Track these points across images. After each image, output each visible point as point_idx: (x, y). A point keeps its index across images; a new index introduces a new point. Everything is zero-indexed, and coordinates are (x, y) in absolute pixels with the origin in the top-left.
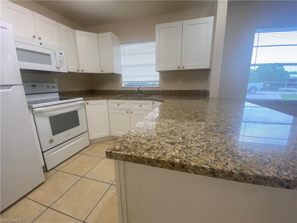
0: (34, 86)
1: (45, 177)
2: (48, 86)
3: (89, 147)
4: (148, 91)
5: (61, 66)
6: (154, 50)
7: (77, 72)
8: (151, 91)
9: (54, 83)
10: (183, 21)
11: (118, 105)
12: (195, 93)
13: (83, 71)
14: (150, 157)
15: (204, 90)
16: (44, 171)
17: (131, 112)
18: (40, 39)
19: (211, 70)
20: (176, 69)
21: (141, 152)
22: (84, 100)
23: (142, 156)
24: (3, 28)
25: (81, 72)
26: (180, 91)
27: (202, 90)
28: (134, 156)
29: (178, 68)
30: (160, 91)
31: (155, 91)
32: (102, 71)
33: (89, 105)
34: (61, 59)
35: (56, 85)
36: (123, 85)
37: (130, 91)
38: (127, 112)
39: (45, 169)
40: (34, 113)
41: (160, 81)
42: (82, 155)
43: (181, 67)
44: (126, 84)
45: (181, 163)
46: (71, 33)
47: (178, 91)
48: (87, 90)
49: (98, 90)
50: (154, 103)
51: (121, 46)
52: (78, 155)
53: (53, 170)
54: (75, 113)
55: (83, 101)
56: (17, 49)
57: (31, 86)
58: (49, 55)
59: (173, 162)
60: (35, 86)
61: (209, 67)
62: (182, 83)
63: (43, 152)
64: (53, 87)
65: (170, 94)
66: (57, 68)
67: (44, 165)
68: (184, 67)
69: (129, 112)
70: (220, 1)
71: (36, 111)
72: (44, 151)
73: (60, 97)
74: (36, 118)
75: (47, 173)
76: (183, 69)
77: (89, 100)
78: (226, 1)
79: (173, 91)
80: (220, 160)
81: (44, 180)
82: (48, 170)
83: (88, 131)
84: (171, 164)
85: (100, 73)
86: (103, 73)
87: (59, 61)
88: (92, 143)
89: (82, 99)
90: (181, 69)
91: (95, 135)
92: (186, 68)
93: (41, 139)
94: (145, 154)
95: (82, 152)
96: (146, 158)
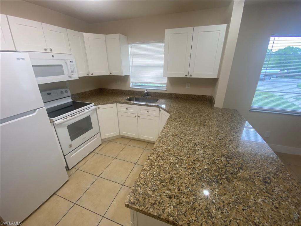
0: (49, 94)
1: (68, 175)
2: (62, 91)
3: (101, 145)
4: (155, 92)
5: (72, 74)
6: (163, 52)
7: (87, 75)
8: (158, 93)
9: (67, 88)
10: (194, 27)
11: (127, 109)
12: (201, 98)
13: (92, 74)
14: (154, 214)
15: (211, 96)
16: (66, 170)
17: (139, 117)
18: (51, 50)
19: (219, 80)
20: (183, 76)
21: (148, 208)
22: (95, 105)
23: (149, 212)
24: (21, 59)
25: (91, 75)
26: (187, 95)
27: (208, 96)
28: (144, 211)
29: (186, 75)
30: (167, 94)
31: (162, 93)
32: (111, 74)
33: (100, 109)
34: (72, 67)
35: (68, 90)
36: (131, 85)
37: (138, 91)
38: (135, 116)
39: (67, 168)
40: (55, 125)
41: (167, 84)
42: (96, 154)
43: (189, 76)
44: (134, 84)
45: (173, 221)
46: (79, 37)
47: (184, 95)
48: (96, 89)
49: (107, 89)
50: (160, 111)
51: (129, 45)
52: (93, 154)
53: (73, 169)
54: (88, 119)
55: (94, 107)
56: (33, 66)
57: (47, 94)
58: (61, 65)
59: (168, 220)
60: (51, 94)
61: (217, 77)
62: (189, 88)
63: (64, 156)
64: (66, 92)
65: (177, 98)
66: (69, 77)
67: (66, 165)
68: (192, 75)
69: (137, 116)
70: (235, 1)
71: (56, 124)
72: (65, 154)
73: (72, 100)
74: (56, 129)
75: (69, 171)
76: (191, 77)
77: (100, 105)
78: (243, 1)
79: (179, 94)
80: (198, 220)
81: (68, 179)
82: (70, 169)
83: (100, 132)
84: (167, 221)
85: (109, 75)
86: (112, 75)
87: (70, 70)
88: (104, 142)
89: (93, 104)
90: (189, 77)
91: (106, 135)
92: (193, 76)
93: (62, 146)
94: (151, 210)
95: (96, 151)
96: (151, 214)
